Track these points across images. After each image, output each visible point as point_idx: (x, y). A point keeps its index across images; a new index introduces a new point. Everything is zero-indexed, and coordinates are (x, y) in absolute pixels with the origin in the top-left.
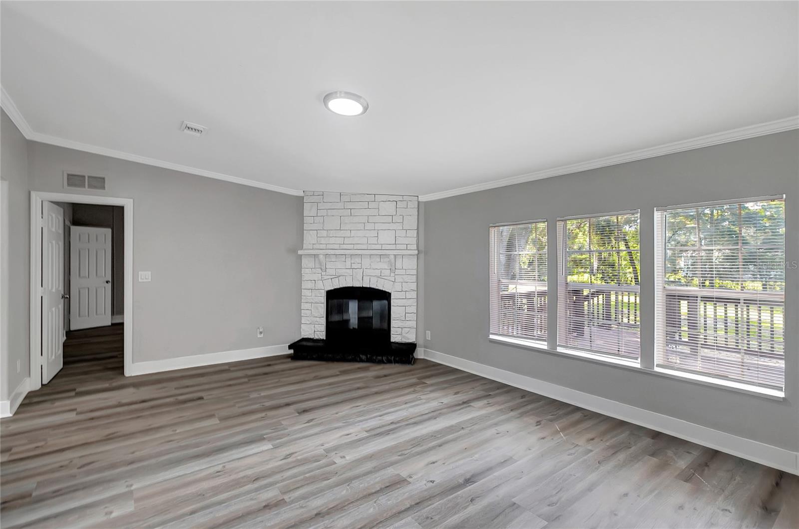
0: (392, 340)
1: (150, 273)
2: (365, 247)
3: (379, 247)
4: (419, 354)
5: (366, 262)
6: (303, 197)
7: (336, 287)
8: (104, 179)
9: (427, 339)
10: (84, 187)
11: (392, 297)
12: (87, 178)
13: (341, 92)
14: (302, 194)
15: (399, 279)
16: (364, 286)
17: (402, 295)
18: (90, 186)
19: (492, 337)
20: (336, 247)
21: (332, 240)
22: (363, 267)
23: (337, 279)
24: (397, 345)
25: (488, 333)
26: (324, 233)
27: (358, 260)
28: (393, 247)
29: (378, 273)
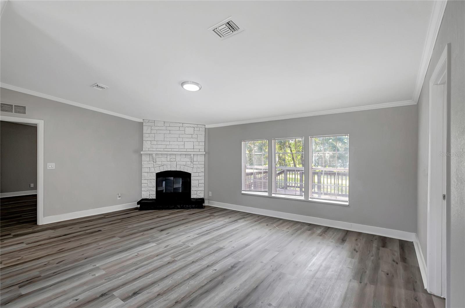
0: (192, 197)
1: (54, 164)
2: (178, 150)
3: (185, 150)
4: (206, 204)
5: (178, 158)
6: (143, 123)
7: (162, 171)
8: (25, 108)
9: (210, 196)
10: (12, 112)
11: (192, 175)
12: (13, 106)
13: (190, 82)
14: (142, 121)
15: (195, 166)
16: (177, 170)
17: (197, 174)
18: (16, 112)
19: (243, 192)
20: (162, 150)
21: (159, 146)
22: (177, 160)
23: (162, 167)
24: (195, 200)
25: (241, 190)
26: (155, 143)
27: (174, 157)
28: (192, 150)
29: (184, 163)
